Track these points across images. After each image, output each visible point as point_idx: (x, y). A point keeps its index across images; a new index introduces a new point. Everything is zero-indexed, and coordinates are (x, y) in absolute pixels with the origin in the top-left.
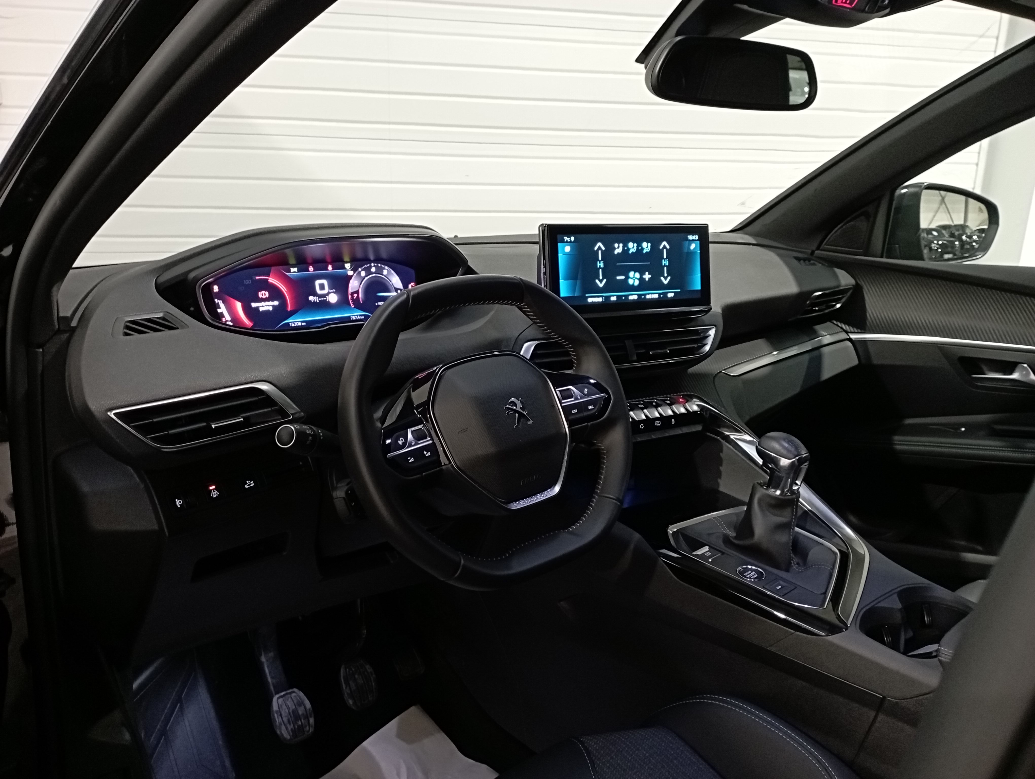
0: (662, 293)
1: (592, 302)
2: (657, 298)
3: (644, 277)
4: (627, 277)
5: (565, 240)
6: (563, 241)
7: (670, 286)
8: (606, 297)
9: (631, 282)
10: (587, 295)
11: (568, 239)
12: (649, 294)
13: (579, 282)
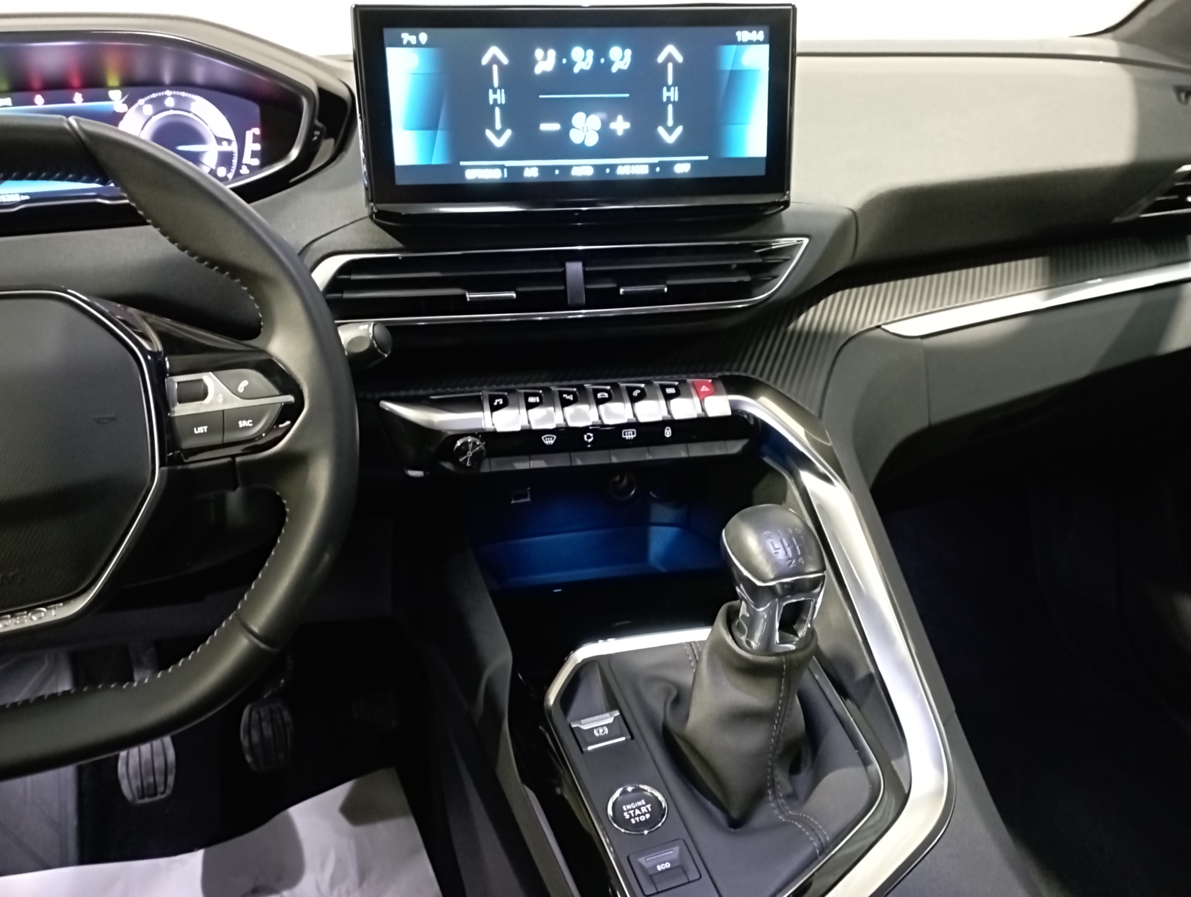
0: (660, 164)
1: (477, 179)
2: (645, 175)
3: (613, 126)
4: (567, 126)
5: (405, 42)
6: (399, 43)
7: (680, 149)
8: (510, 169)
9: (576, 137)
10: (462, 163)
11: (413, 40)
12: (623, 165)
13: (440, 135)
